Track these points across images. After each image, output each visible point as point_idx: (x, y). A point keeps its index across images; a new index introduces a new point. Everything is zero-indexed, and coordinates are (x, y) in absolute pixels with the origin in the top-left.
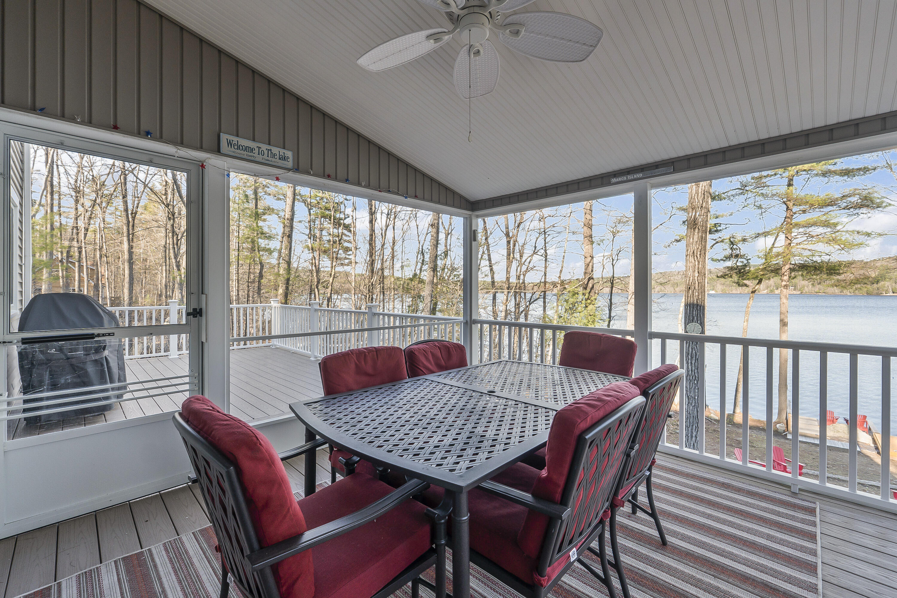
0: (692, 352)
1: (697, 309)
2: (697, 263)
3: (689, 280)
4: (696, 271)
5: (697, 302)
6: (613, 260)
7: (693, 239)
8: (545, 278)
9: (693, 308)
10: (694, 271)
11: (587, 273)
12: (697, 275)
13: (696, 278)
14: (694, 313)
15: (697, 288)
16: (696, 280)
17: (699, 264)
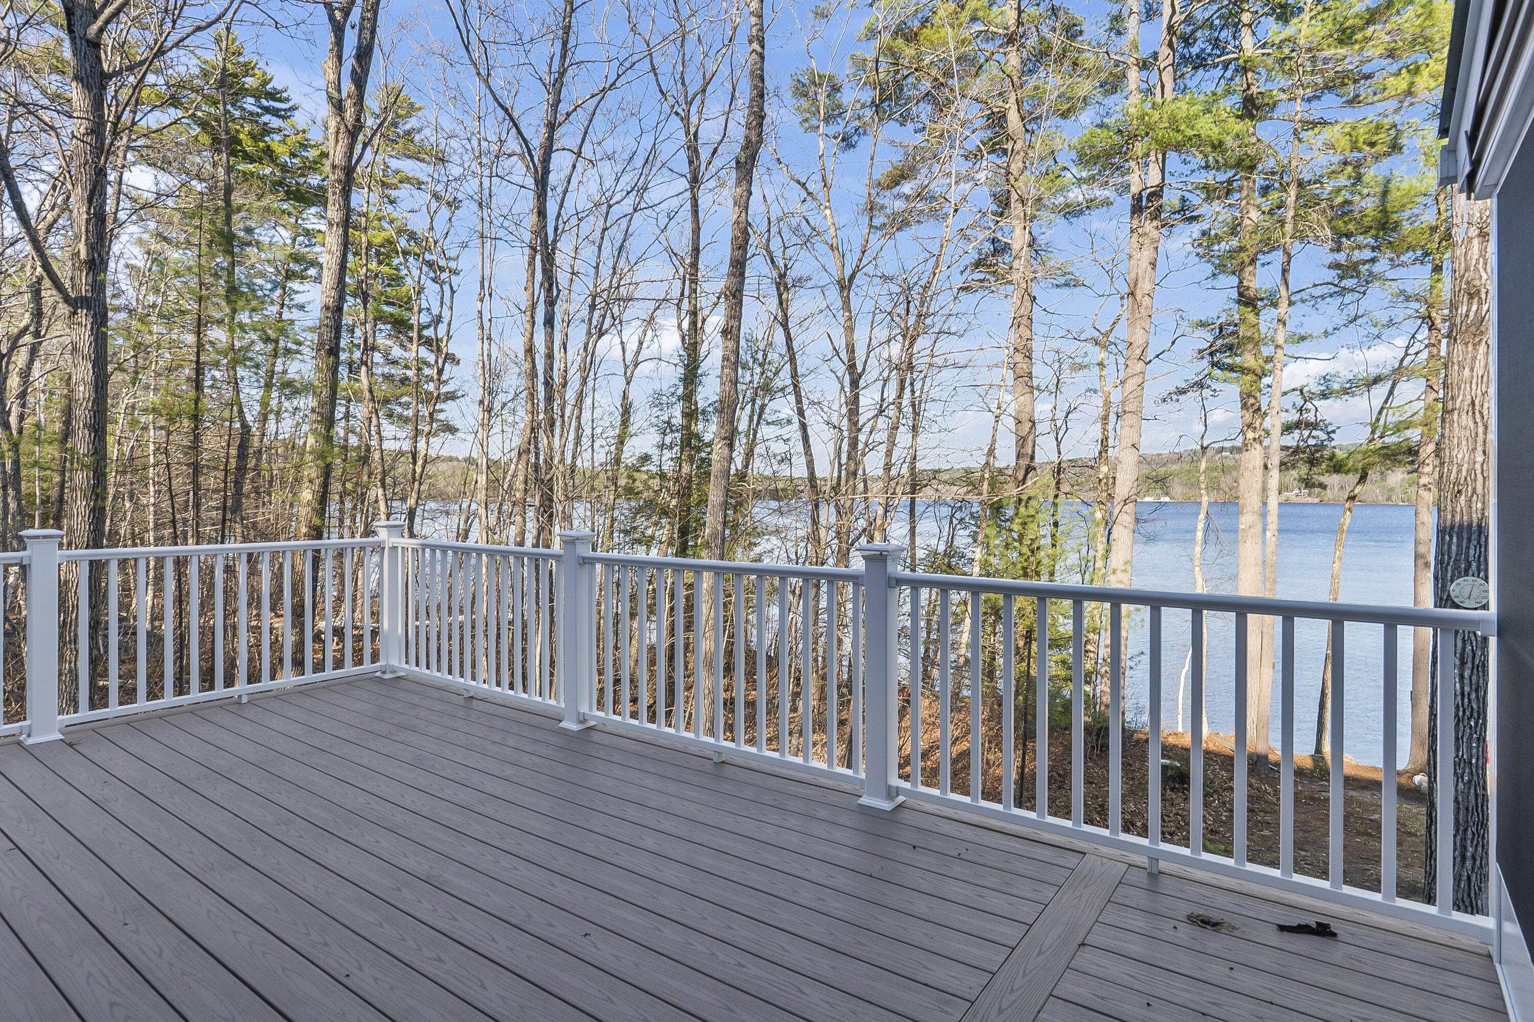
0: (1464, 648)
1: (1479, 543)
3: (1459, 471)
7: (1472, 370)
9: (1469, 540)
10: (1474, 449)
11: (1023, 455)
12: (1480, 458)
13: (1478, 467)
14: (1472, 552)
16: (1479, 472)
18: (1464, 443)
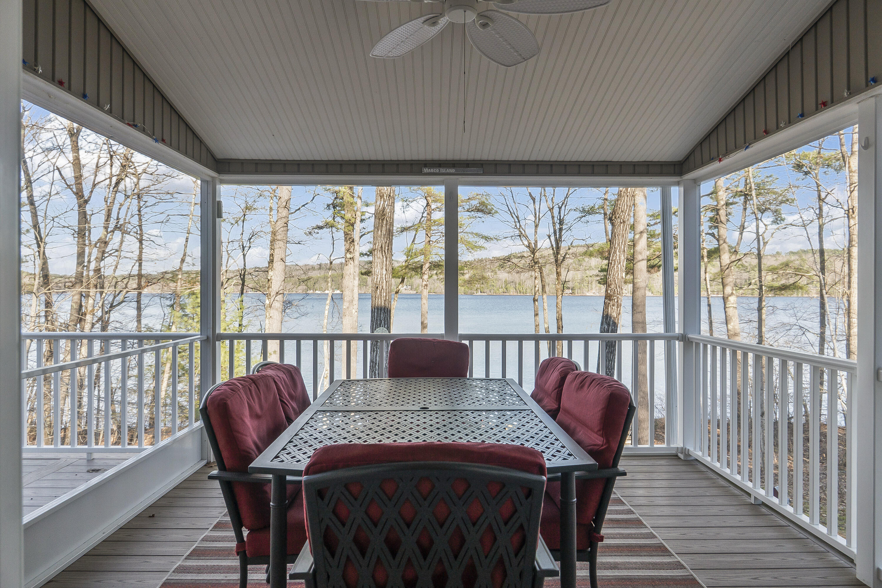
1: (384, 311)
2: (385, 259)
3: (377, 278)
4: (384, 268)
5: (385, 304)
6: (243, 248)
7: (381, 232)
8: (140, 269)
9: (381, 311)
10: (383, 268)
12: (384, 272)
13: (384, 276)
14: (382, 316)
15: (384, 287)
16: (384, 279)
17: (386, 261)
18: (379, 265)
